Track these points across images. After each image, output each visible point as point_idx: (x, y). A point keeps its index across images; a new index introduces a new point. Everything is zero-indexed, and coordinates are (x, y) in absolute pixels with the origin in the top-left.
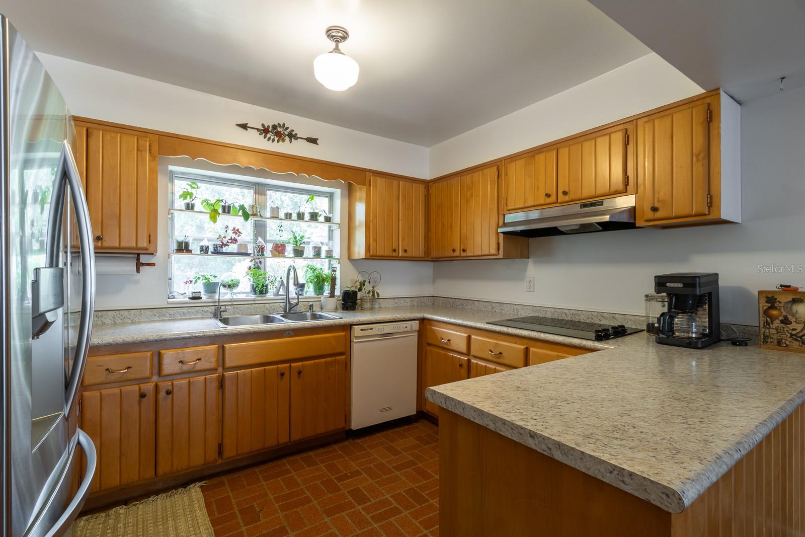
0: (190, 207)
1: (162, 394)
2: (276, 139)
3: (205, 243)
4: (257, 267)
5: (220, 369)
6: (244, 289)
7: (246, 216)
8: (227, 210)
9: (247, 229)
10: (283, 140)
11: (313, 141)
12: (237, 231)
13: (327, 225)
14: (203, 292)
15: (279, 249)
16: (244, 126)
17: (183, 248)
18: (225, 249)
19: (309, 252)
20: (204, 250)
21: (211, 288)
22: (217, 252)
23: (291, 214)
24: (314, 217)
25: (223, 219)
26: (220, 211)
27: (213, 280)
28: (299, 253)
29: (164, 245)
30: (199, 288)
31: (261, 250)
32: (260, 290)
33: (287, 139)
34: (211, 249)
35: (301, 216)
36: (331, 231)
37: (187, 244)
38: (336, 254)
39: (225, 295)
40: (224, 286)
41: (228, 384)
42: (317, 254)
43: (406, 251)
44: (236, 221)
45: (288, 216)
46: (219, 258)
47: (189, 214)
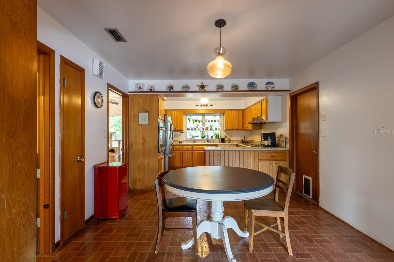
0: (190, 121)
1: (183, 153)
2: (204, 106)
3: (192, 128)
4: (203, 133)
5: (192, 151)
6: (200, 138)
7: (199, 122)
8: (196, 121)
9: (200, 124)
10: (205, 106)
11: (212, 105)
12: (198, 125)
13: (219, 122)
14: (192, 138)
15: (207, 129)
16: (197, 105)
17: (188, 129)
18: (196, 129)
19: (214, 129)
20: (192, 129)
21: (193, 137)
22: (194, 130)
23: (212, 120)
24: (215, 121)
25: (195, 123)
26: (195, 122)
27: (193, 135)
28: (211, 129)
29: (185, 129)
30: (191, 137)
31: (203, 129)
32: (203, 137)
33: (206, 106)
34: (193, 129)
35: (212, 121)
36: (220, 124)
37: (189, 128)
38: (221, 129)
39: (195, 138)
40: (196, 137)
41: (193, 153)
42: (216, 129)
43: (236, 128)
44: (198, 123)
45: (209, 121)
46: (195, 131)
47: (189, 122)
